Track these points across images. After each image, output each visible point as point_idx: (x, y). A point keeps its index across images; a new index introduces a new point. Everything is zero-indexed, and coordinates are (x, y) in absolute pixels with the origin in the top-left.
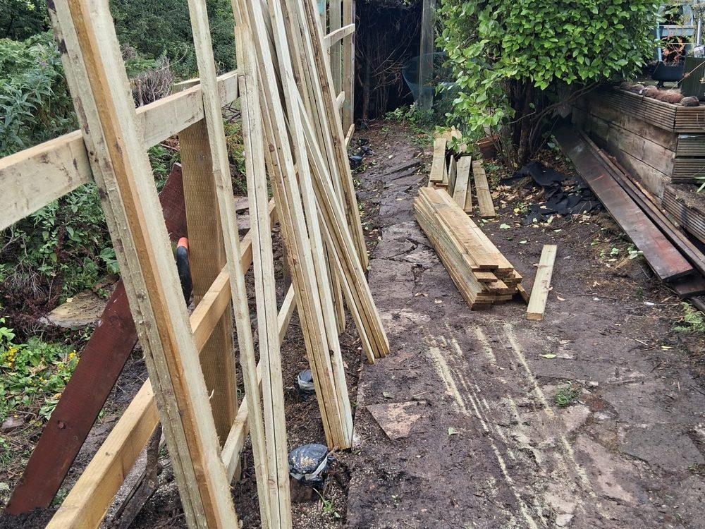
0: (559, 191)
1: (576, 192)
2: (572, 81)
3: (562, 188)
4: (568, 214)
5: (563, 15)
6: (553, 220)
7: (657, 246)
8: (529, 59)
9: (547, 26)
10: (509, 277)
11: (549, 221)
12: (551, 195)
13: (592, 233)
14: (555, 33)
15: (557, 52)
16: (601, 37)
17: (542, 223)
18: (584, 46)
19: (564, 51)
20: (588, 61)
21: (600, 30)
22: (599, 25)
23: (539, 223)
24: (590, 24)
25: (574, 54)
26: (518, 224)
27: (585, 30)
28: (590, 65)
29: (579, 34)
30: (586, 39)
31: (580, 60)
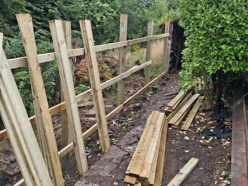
0: (222, 123)
1: (229, 126)
2: (227, 71)
3: (224, 122)
4: (220, 138)
5: (221, 40)
6: (212, 140)
7: (240, 181)
8: (205, 59)
9: (214, 45)
10: (146, 182)
11: (210, 140)
12: (218, 124)
13: (223, 155)
14: (218, 48)
15: (219, 57)
16: (242, 52)
17: (206, 140)
18: (232, 56)
19: (223, 57)
20: (237, 62)
21: (242, 48)
22: (241, 46)
23: (205, 139)
24: (236, 45)
25: (228, 59)
26: (194, 138)
27: (233, 48)
28: (239, 64)
29: (229, 49)
30: (234, 52)
31: (231, 62)
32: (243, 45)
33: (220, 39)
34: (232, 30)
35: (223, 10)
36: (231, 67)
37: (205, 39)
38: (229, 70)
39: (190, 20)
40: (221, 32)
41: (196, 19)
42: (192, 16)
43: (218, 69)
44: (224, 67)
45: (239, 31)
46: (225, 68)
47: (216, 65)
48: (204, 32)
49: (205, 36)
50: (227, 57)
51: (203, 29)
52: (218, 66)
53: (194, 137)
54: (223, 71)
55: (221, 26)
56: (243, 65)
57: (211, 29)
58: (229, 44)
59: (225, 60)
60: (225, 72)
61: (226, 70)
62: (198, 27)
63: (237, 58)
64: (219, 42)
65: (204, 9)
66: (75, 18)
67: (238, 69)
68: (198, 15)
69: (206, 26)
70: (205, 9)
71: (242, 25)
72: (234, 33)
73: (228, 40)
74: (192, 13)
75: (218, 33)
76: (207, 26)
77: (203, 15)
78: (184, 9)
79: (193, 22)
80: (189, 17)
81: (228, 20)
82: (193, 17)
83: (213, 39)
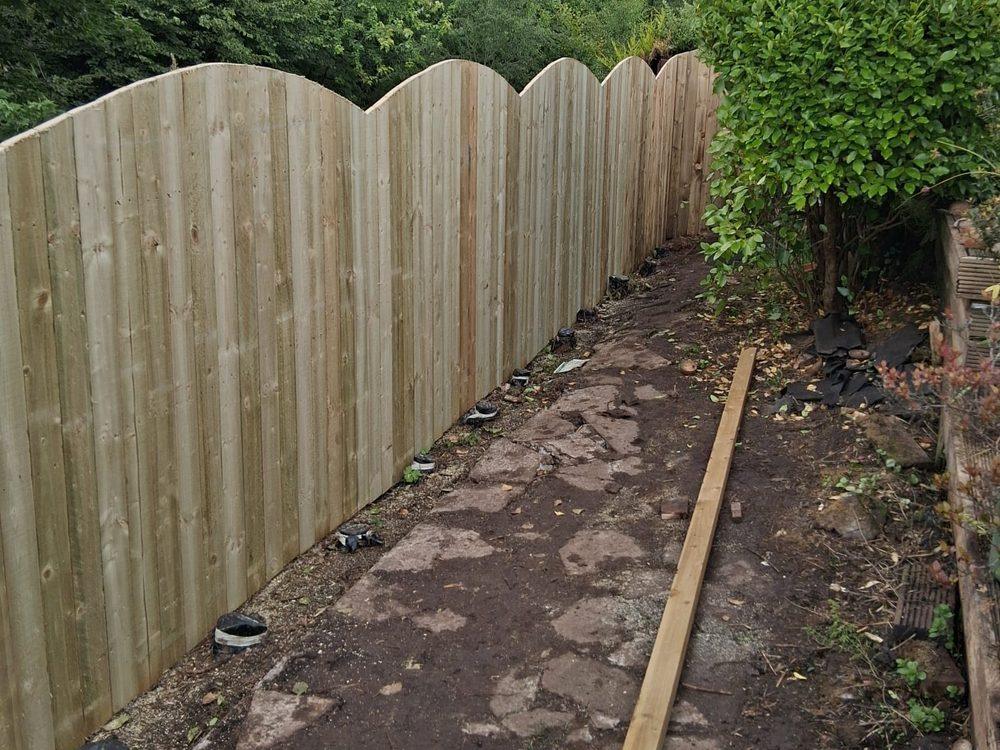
0: (844, 365)
1: (864, 371)
2: (850, 199)
3: (848, 360)
4: (837, 405)
6: (811, 414)
11: (805, 413)
12: (831, 370)
14: (818, 126)
15: (824, 155)
16: (891, 135)
17: (793, 415)
18: (863, 148)
19: (835, 154)
20: (881, 170)
21: (892, 124)
22: (888, 117)
23: (789, 413)
24: (874, 115)
25: (849, 158)
26: (755, 412)
27: (863, 124)
28: (885, 175)
29: (852, 128)
30: (868, 138)
31: (859, 168)
32: (894, 113)
33: (825, 96)
34: (858, 68)
35: (829, 11)
36: (861, 183)
37: (778, 97)
38: (854, 194)
39: (730, 41)
40: (827, 76)
41: (749, 38)
42: (737, 30)
43: (822, 192)
44: (839, 185)
45: (879, 72)
46: (844, 189)
47: (814, 177)
48: (775, 77)
49: (777, 90)
50: (845, 153)
51: (772, 67)
52: (823, 181)
53: (755, 409)
54: (838, 199)
55: (826, 57)
56: (898, 178)
57: (794, 69)
58: (852, 114)
59: (841, 163)
60: (844, 200)
61: (846, 193)
62: (757, 63)
63: (878, 158)
64: (822, 106)
65: (773, 8)
66: (298, 49)
67: (883, 192)
68: (755, 25)
69: (779, 60)
70: (776, 8)
71: (885, 54)
72: (865, 77)
73: (848, 100)
74: (735, 22)
75: (816, 79)
76: (784, 57)
77: (769, 25)
78: (710, 8)
79: (740, 46)
80: (727, 32)
81: (846, 39)
82: (740, 34)
83: (804, 98)
